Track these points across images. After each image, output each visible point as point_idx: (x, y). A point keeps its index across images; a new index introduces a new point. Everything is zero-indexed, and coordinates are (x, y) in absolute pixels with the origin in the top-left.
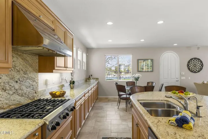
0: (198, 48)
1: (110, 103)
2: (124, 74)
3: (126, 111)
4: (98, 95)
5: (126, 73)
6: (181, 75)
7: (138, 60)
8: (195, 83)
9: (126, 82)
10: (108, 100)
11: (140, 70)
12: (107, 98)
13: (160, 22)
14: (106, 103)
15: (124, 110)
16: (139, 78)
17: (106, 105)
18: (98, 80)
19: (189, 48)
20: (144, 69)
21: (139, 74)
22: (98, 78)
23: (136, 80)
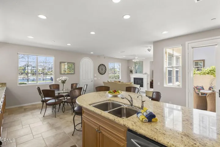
0: (105, 57)
1: (29, 113)
2: (30, 76)
3: (55, 117)
4: (5, 105)
5: (34, 74)
6: (94, 77)
7: (61, 63)
8: (103, 82)
9: (50, 86)
10: (24, 110)
11: (63, 72)
12: (22, 107)
13: (93, 33)
14: (23, 114)
15: (53, 117)
16: (66, 80)
17: (24, 116)
18: (5, 86)
19: (99, 56)
20: (66, 71)
21: (66, 77)
22: (5, 84)
23: (63, 83)
